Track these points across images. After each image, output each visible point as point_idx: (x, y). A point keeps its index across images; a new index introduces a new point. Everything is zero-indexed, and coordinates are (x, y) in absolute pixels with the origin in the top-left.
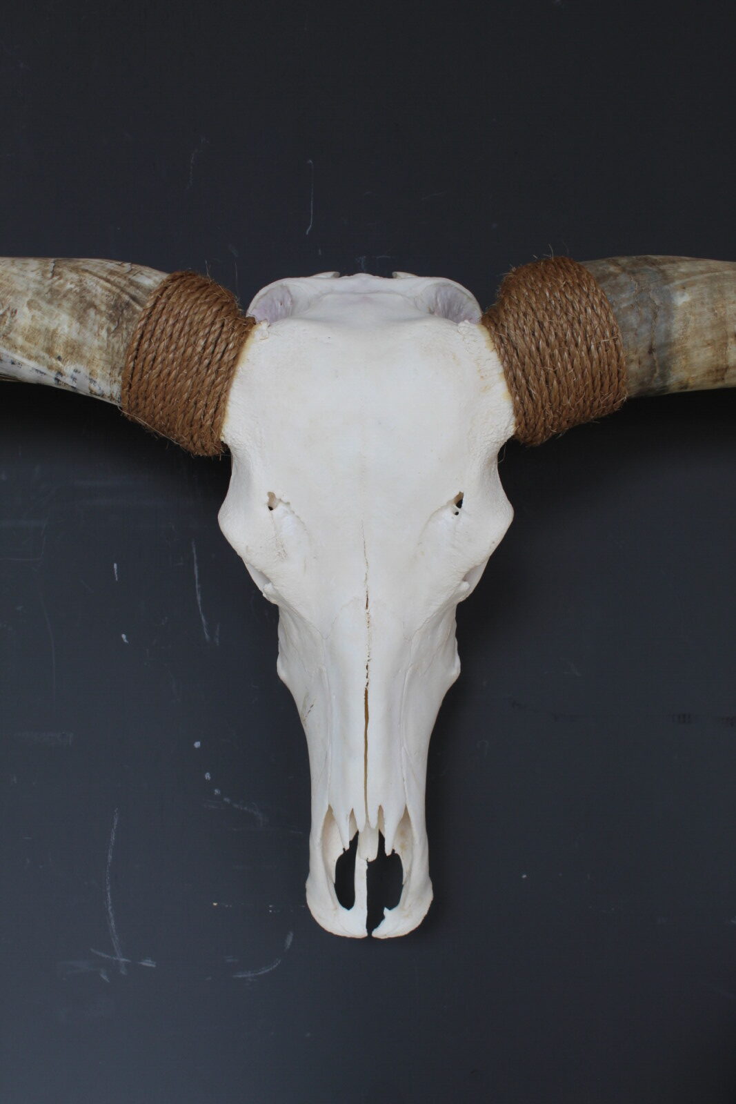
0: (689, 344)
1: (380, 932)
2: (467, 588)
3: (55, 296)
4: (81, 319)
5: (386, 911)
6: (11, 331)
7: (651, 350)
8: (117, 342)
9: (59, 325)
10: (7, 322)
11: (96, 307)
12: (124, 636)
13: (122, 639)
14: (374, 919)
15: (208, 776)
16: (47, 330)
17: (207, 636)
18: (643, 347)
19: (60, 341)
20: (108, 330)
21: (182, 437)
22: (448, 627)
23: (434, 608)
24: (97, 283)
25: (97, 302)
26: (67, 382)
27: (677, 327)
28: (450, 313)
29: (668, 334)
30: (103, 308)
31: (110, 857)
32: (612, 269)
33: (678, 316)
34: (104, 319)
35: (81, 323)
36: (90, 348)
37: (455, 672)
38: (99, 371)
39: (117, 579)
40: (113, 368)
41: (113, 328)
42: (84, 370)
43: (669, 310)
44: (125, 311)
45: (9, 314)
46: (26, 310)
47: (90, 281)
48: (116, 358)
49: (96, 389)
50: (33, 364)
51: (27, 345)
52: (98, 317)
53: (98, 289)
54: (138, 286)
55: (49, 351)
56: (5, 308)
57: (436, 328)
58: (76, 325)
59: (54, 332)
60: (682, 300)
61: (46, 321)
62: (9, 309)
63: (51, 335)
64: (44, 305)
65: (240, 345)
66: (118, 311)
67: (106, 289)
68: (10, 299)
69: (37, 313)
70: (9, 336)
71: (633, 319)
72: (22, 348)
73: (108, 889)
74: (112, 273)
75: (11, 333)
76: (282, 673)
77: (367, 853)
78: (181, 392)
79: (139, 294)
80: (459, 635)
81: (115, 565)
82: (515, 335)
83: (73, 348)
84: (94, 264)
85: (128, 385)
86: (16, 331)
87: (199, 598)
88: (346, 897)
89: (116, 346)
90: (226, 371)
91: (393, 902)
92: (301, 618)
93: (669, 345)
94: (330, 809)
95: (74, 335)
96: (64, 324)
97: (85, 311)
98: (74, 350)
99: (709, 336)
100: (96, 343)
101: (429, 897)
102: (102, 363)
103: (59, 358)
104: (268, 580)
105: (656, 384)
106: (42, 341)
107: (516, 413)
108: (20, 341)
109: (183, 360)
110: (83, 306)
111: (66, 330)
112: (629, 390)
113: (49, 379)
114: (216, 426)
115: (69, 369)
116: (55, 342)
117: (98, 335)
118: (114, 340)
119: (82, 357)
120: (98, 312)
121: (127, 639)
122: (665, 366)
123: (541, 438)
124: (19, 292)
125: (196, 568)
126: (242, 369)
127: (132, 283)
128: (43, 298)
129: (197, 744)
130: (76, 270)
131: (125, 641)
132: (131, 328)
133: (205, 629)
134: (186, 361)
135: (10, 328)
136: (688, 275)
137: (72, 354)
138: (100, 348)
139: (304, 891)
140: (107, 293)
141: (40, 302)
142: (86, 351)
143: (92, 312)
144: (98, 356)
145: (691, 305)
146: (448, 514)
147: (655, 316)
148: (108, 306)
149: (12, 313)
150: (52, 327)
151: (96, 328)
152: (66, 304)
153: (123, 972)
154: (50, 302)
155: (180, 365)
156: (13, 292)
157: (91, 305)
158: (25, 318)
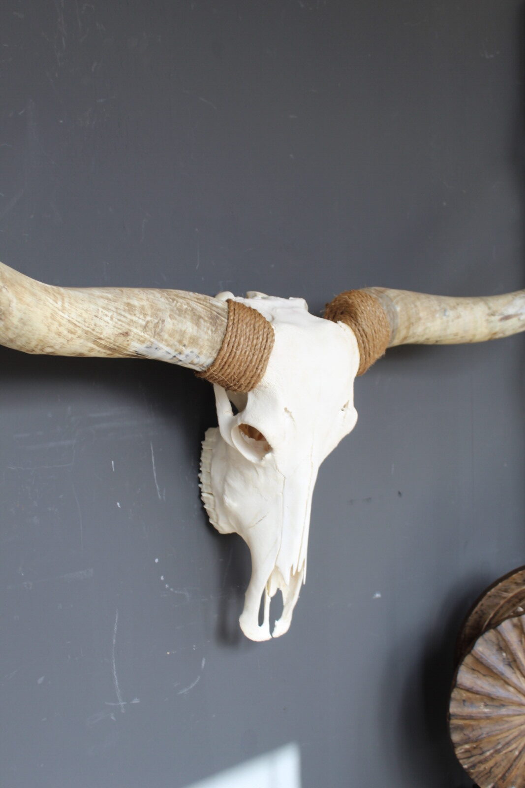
1: (275, 634)
3: (181, 312)
4: (198, 324)
6: (162, 331)
8: (216, 337)
9: (187, 328)
10: (160, 328)
11: (202, 318)
12: (118, 504)
13: (117, 505)
14: (273, 629)
15: (162, 578)
16: (181, 331)
17: (160, 497)
19: (188, 336)
20: (212, 330)
24: (197, 305)
25: (203, 316)
27: (399, 321)
30: (206, 319)
31: (114, 641)
33: (398, 316)
34: (208, 325)
35: (198, 327)
36: (203, 340)
38: (204, 352)
39: (114, 470)
40: (213, 349)
41: (214, 329)
42: (196, 351)
43: (396, 313)
44: (217, 320)
45: (160, 322)
46: (169, 319)
47: (194, 304)
48: (215, 345)
51: (169, 339)
52: (206, 324)
53: (199, 309)
54: (217, 307)
55: (180, 342)
56: (159, 318)
58: (196, 328)
59: (185, 332)
60: (397, 309)
61: (180, 326)
62: (160, 319)
63: (183, 333)
64: (177, 316)
66: (214, 320)
67: (203, 308)
68: (160, 314)
69: (175, 322)
70: (161, 334)
72: (166, 341)
73: (114, 661)
75: (162, 333)
78: (251, 361)
79: (220, 312)
81: (113, 462)
83: (194, 340)
86: (164, 332)
87: (155, 475)
89: (216, 339)
90: (270, 350)
91: (279, 618)
93: (397, 329)
94: (277, 568)
95: (195, 333)
96: (189, 327)
97: (198, 320)
98: (194, 341)
99: (406, 324)
100: (206, 337)
102: (207, 348)
103: (184, 346)
106: (177, 337)
107: (360, 363)
108: (166, 336)
109: (252, 346)
110: (197, 319)
111: (191, 330)
112: (387, 346)
115: (187, 351)
116: (184, 337)
117: (206, 333)
118: (215, 335)
119: (198, 344)
120: (205, 321)
121: (120, 505)
124: (163, 310)
125: (153, 458)
127: (213, 305)
128: (176, 313)
129: (157, 560)
130: (179, 297)
131: (119, 506)
132: (222, 329)
133: (159, 493)
135: (162, 330)
137: (192, 343)
138: (208, 340)
140: (204, 310)
141: (175, 315)
142: (201, 342)
143: (202, 321)
144: (206, 344)
145: (401, 311)
147: (393, 317)
148: (209, 318)
149: (162, 321)
150: (183, 329)
151: (205, 329)
152: (188, 317)
153: (123, 711)
154: (179, 315)
155: (251, 349)
156: (159, 310)
157: (200, 317)
158: (169, 324)
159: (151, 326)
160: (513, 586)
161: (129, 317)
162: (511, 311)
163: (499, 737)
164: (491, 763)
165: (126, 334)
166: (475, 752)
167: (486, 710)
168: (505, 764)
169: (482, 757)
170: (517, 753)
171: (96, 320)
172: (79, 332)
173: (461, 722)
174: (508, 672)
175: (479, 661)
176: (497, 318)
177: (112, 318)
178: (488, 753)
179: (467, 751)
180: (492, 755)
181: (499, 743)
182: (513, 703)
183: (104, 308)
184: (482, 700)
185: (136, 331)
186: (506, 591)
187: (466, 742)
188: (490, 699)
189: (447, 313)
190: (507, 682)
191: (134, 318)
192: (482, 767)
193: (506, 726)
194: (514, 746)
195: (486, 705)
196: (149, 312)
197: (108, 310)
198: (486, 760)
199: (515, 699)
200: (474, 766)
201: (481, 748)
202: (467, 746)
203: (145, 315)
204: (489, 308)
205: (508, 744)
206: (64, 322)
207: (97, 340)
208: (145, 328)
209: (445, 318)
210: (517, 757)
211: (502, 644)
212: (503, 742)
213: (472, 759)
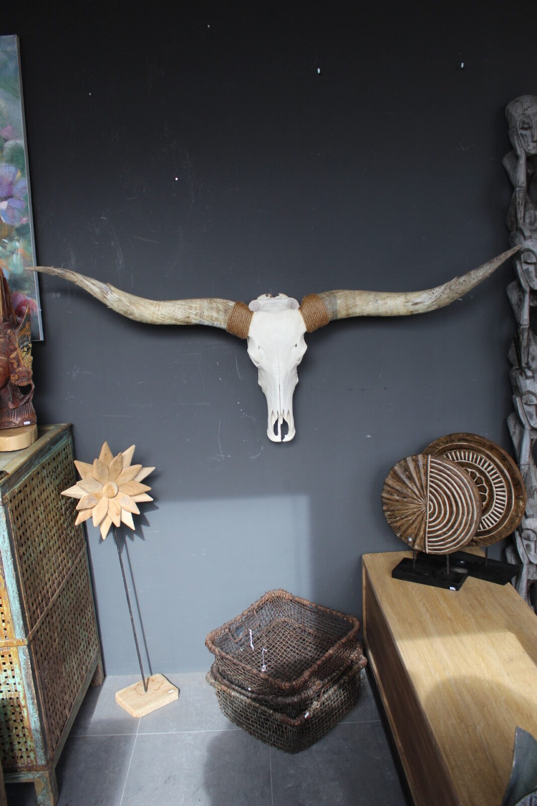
0: (341, 310)
1: (284, 440)
2: (299, 362)
3: (212, 308)
4: (218, 313)
5: (285, 436)
7: (333, 312)
9: (213, 314)
10: (203, 314)
14: (283, 438)
15: (241, 410)
17: (240, 377)
18: (331, 312)
19: (214, 318)
21: (240, 336)
22: (295, 371)
23: (292, 367)
26: (215, 325)
27: (338, 307)
28: (292, 307)
29: (336, 309)
30: (222, 310)
31: (219, 431)
32: (324, 296)
33: (338, 305)
34: (223, 313)
37: (297, 381)
38: (222, 323)
39: (218, 365)
40: (225, 322)
41: (225, 315)
42: (219, 323)
43: (336, 303)
46: (206, 311)
47: (219, 305)
49: (221, 326)
50: (207, 322)
51: (206, 318)
53: (221, 307)
54: (229, 306)
55: (212, 320)
57: (289, 312)
58: (217, 314)
60: (339, 302)
61: (211, 314)
63: (212, 317)
65: (251, 317)
66: (226, 311)
68: (203, 309)
69: (209, 312)
70: (203, 316)
71: (329, 307)
73: (219, 439)
74: (223, 303)
76: (260, 383)
77: (280, 422)
78: (240, 327)
79: (229, 307)
80: (298, 373)
82: (305, 312)
84: (218, 300)
85: (228, 326)
87: (238, 369)
88: (276, 433)
90: (249, 323)
91: (287, 434)
92: (265, 371)
93: (336, 311)
94: (273, 411)
95: (216, 316)
96: (215, 314)
98: (217, 319)
99: (345, 308)
101: (295, 432)
103: (214, 321)
104: (258, 363)
105: (335, 318)
106: (210, 318)
107: (306, 327)
110: (218, 310)
112: (330, 320)
113: (211, 325)
114: (247, 333)
117: (222, 316)
118: (225, 317)
119: (219, 320)
121: (221, 379)
122: (336, 315)
123: (311, 332)
124: (205, 307)
125: (237, 362)
126: (252, 322)
127: (228, 305)
128: (209, 308)
129: (239, 403)
130: (214, 302)
132: (229, 315)
134: (241, 321)
136: (340, 296)
138: (222, 318)
139: (266, 433)
140: (223, 307)
141: (209, 310)
144: (222, 321)
145: (341, 303)
146: (294, 348)
147: (333, 305)
149: (203, 312)
152: (214, 310)
153: (223, 459)
154: (211, 310)
156: (203, 308)
157: (220, 310)
158: (206, 313)
159: (198, 314)
160: (442, 444)
161: (189, 311)
162: (418, 300)
163: (403, 512)
164: (399, 524)
165: (188, 317)
166: (393, 516)
167: (397, 498)
168: (406, 526)
169: (395, 520)
170: (411, 522)
171: (174, 313)
172: (167, 317)
173: (386, 501)
174: (407, 482)
175: (395, 473)
176: (410, 304)
177: (181, 312)
178: (398, 519)
179: (389, 515)
180: (399, 520)
181: (403, 515)
182: (409, 497)
183: (178, 308)
184: (396, 493)
185: (192, 316)
186: (438, 445)
187: (388, 511)
188: (399, 493)
189: (378, 302)
190: (407, 486)
191: (191, 312)
192: (396, 524)
193: (406, 508)
194: (410, 518)
195: (398, 496)
196: (198, 309)
197: (180, 309)
198: (396, 522)
199: (410, 495)
200: (391, 523)
201: (395, 516)
202: (388, 513)
203: (196, 310)
204: (406, 299)
205: (407, 517)
206: (159, 315)
207: (176, 320)
208: (196, 315)
209: (376, 304)
210: (411, 523)
211: (406, 467)
212: (405, 515)
213: (391, 520)
